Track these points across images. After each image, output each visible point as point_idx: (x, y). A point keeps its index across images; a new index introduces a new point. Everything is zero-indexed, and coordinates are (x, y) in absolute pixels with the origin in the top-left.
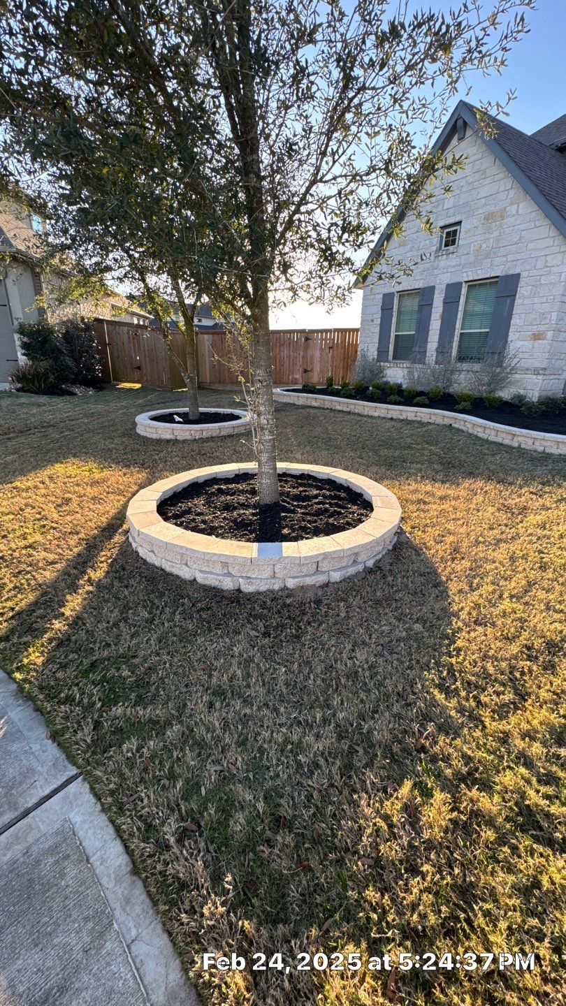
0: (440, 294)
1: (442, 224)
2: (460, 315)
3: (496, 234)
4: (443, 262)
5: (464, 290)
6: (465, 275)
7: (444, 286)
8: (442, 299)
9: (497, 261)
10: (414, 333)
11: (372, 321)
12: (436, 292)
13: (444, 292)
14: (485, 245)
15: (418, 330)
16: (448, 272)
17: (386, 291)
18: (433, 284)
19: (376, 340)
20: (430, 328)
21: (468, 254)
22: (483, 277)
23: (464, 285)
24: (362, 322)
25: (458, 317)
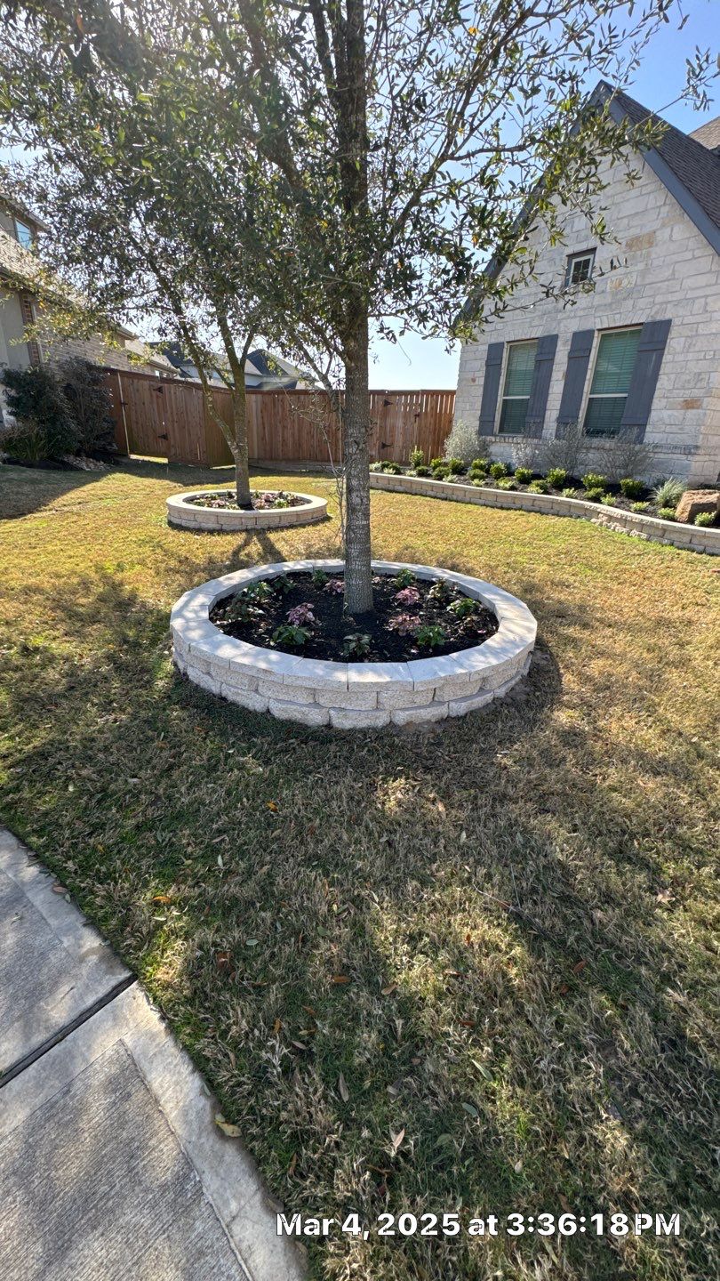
0: (564, 344)
1: (570, 251)
2: (589, 375)
3: (641, 266)
5: (596, 342)
6: (598, 320)
7: (570, 336)
8: (567, 353)
9: (642, 303)
10: (528, 397)
11: (474, 380)
12: (560, 343)
13: (570, 343)
14: (625, 282)
15: (533, 395)
16: (575, 317)
17: (493, 341)
18: (554, 333)
19: (478, 405)
20: (550, 391)
21: (603, 292)
22: (621, 324)
23: (596, 334)
24: (460, 382)
25: (588, 377)
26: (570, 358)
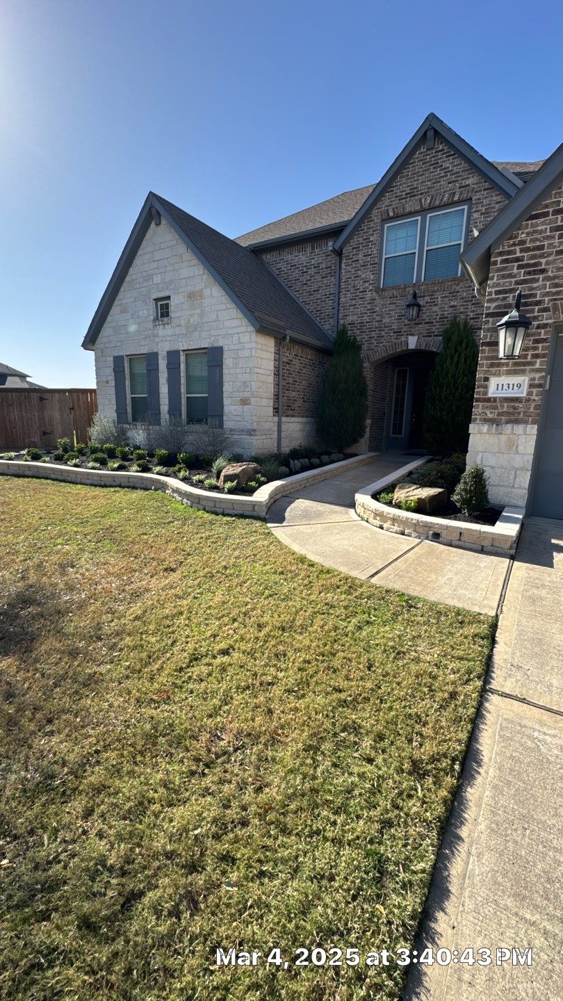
0: (163, 359)
1: (155, 296)
2: (183, 381)
3: (198, 311)
4: (161, 331)
5: (182, 358)
6: (180, 344)
7: (165, 353)
8: (165, 365)
9: (204, 334)
10: (147, 396)
11: (107, 382)
12: (160, 358)
13: (166, 358)
14: (191, 320)
15: (149, 393)
16: (166, 341)
17: (116, 354)
18: (156, 351)
19: (114, 401)
20: (160, 392)
21: (180, 325)
22: (195, 347)
23: (181, 353)
24: (98, 383)
25: (182, 382)
26: (168, 369)
